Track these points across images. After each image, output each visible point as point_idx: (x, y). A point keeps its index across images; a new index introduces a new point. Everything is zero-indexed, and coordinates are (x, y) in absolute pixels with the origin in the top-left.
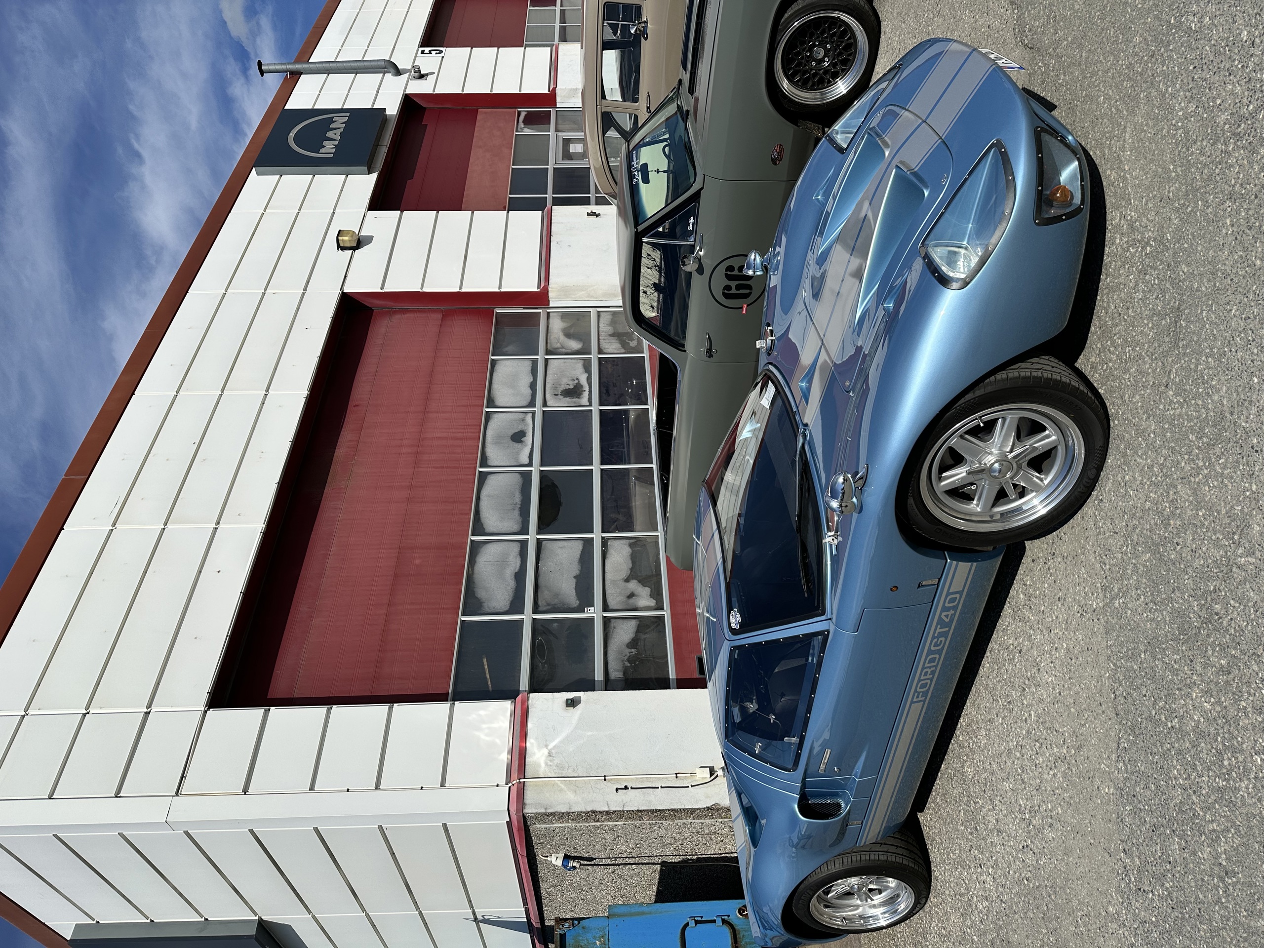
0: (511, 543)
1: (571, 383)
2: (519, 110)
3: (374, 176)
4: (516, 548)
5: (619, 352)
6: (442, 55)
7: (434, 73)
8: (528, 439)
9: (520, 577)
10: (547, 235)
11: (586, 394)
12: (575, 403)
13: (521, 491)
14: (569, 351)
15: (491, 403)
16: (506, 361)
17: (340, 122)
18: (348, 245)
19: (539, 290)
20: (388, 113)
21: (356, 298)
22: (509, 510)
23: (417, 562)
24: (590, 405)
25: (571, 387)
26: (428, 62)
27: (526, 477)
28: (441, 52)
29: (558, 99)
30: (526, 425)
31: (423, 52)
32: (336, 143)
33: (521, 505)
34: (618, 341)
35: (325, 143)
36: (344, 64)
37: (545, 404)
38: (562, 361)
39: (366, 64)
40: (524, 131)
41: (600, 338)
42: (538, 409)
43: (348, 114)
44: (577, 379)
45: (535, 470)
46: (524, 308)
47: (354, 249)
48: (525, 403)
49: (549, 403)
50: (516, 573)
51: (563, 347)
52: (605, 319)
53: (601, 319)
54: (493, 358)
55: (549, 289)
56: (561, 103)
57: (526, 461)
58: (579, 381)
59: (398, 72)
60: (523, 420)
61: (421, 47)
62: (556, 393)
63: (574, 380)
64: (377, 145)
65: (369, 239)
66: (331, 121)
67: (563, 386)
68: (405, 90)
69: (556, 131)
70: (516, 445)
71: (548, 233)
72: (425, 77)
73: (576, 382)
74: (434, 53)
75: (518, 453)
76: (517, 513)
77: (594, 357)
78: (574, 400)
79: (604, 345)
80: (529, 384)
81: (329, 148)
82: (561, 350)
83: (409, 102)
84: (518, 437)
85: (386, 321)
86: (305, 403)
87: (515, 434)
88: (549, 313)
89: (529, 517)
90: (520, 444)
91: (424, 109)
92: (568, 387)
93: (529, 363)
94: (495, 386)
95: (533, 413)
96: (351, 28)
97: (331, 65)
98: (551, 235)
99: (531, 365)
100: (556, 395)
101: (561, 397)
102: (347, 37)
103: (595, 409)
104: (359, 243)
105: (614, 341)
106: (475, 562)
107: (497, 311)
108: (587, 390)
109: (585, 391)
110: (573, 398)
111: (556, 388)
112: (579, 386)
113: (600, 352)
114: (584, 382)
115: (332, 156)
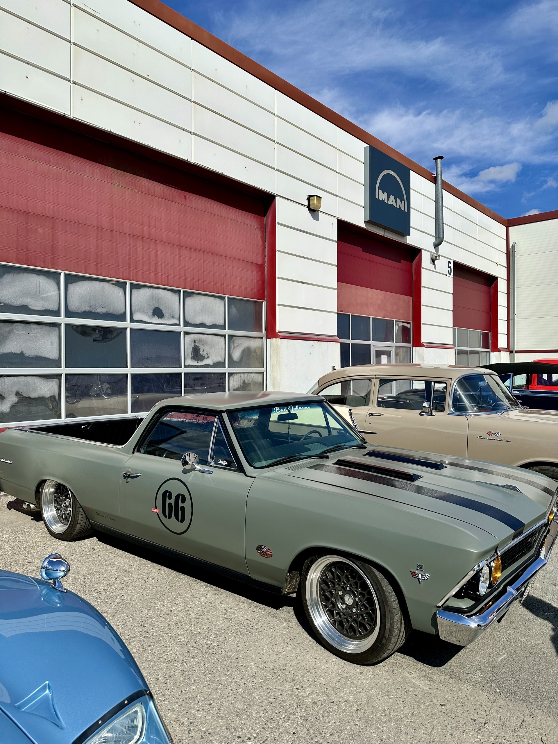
0: (58, 303)
1: (205, 352)
2: (411, 323)
3: (363, 225)
4: (53, 307)
5: (230, 387)
6: (448, 275)
7: (435, 268)
8: (156, 320)
9: (24, 309)
10: (319, 339)
11: (195, 363)
12: (188, 355)
13: (108, 313)
14: (231, 352)
15: (187, 295)
16: (223, 306)
17: (401, 205)
18: (311, 203)
19: (277, 331)
20: (408, 237)
21: (272, 206)
22: (90, 303)
23: (40, 231)
24: (185, 366)
25: (201, 353)
26: (443, 265)
27: (122, 317)
28: (450, 274)
29: (417, 348)
30: (169, 319)
31: (450, 263)
32: (386, 201)
33: (94, 313)
34: (239, 386)
35: (386, 194)
36: (441, 211)
37: (186, 333)
38: (223, 347)
39: (441, 225)
40: (396, 326)
41: (242, 374)
42: (182, 329)
43: (406, 211)
44: (208, 357)
45: (128, 325)
46: (266, 321)
47: (309, 207)
48: (188, 319)
49: (187, 336)
50: (28, 306)
51: (235, 347)
52: (257, 378)
53: (257, 375)
54: (226, 298)
55: (277, 339)
56: (416, 350)
57: (136, 317)
58: (206, 358)
59: (436, 246)
60: (173, 317)
61: (453, 261)
62: (196, 342)
64: (385, 228)
65: (316, 218)
66: (402, 199)
67: (202, 347)
68: (423, 249)
69: (396, 346)
70: (151, 311)
71: (320, 339)
72: (433, 263)
73: (206, 356)
74: (449, 269)
75: (143, 312)
76: (87, 309)
77: (226, 370)
78: (190, 354)
79: (236, 377)
80: (204, 322)
81: (382, 196)
82: (233, 346)
83: (416, 252)
84: (158, 313)
85: (255, 225)
86: (183, 159)
87: (161, 311)
88: (262, 338)
89: (82, 318)
90: (152, 314)
91: (412, 262)
92: (201, 350)
93: (221, 323)
94: (203, 298)
95: (179, 325)
96: (466, 219)
97: (440, 203)
98: (319, 341)
99: (220, 325)
100: (195, 342)
101: (193, 344)
102: (460, 215)
103: (182, 370)
104: (313, 211)
105: (239, 383)
106: (39, 275)
107: (264, 303)
108: (198, 364)
109: (198, 362)
110: (192, 354)
111: (200, 341)
112: (202, 358)
113: (231, 374)
114: (206, 362)
115: (377, 197)
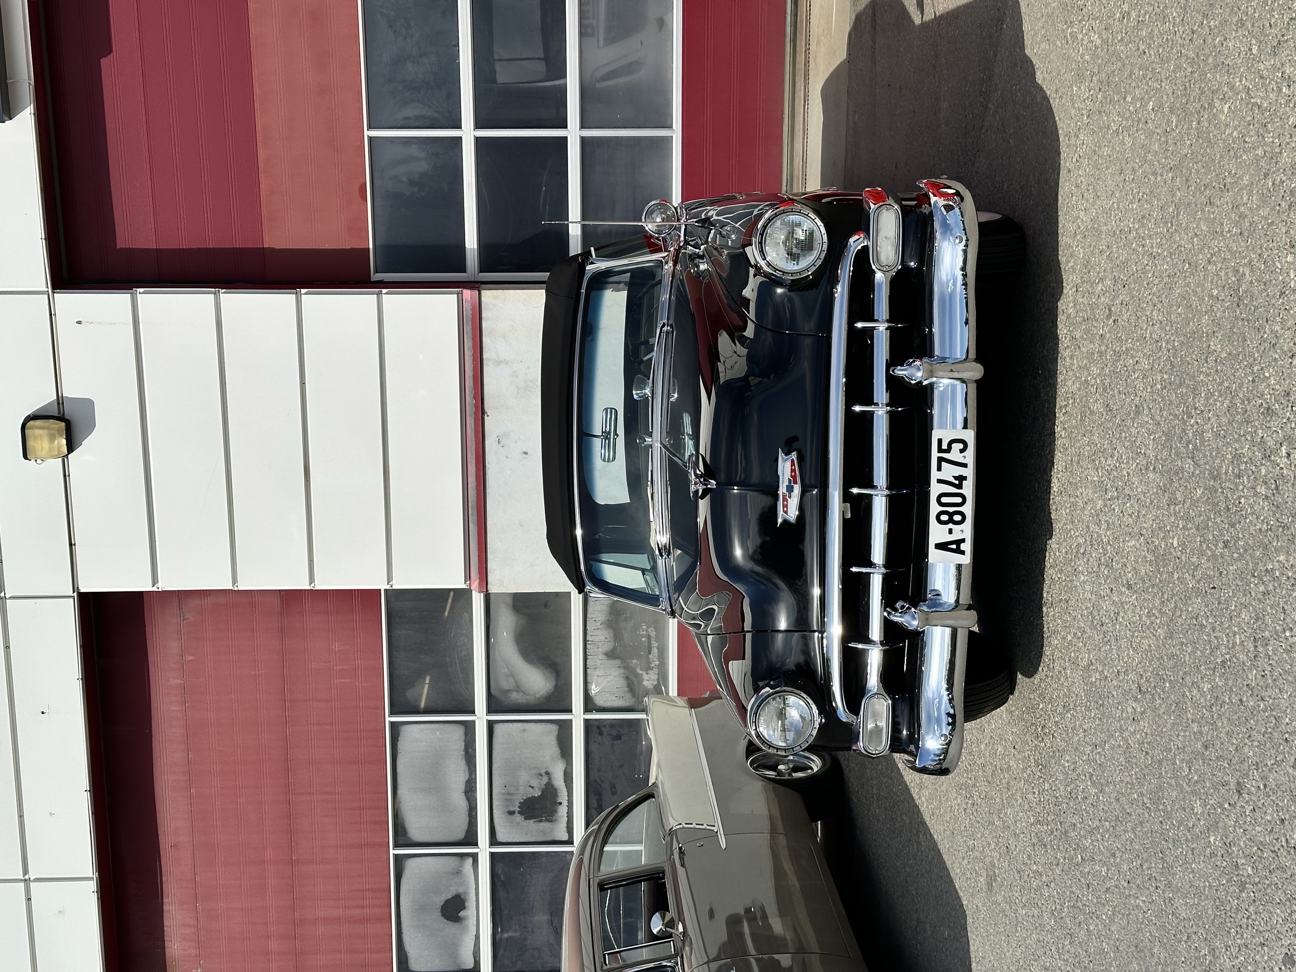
1: (535, 783)
5: (621, 705)
8: (469, 913)
11: (563, 811)
12: (544, 832)
14: (531, 702)
15: (402, 835)
16: (416, 729)
24: (570, 842)
25: (537, 793)
30: (463, 883)
34: (621, 672)
37: (494, 842)
38: (520, 727)
41: (589, 662)
42: (482, 850)
44: (547, 773)
48: (460, 835)
49: (501, 837)
51: (518, 688)
54: (392, 719)
57: (468, 960)
58: (550, 779)
60: (458, 872)
62: (512, 809)
63: (541, 775)
70: (450, 928)
73: (545, 780)
77: (578, 717)
78: (542, 824)
80: (463, 787)
84: (453, 910)
87: (448, 900)
90: (456, 924)
92: (531, 793)
95: (475, 857)
98: (483, 412)
99: (463, 738)
100: (511, 813)
101: (518, 818)
108: (565, 803)
109: (560, 803)
110: (541, 821)
111: (509, 797)
114: (559, 782)
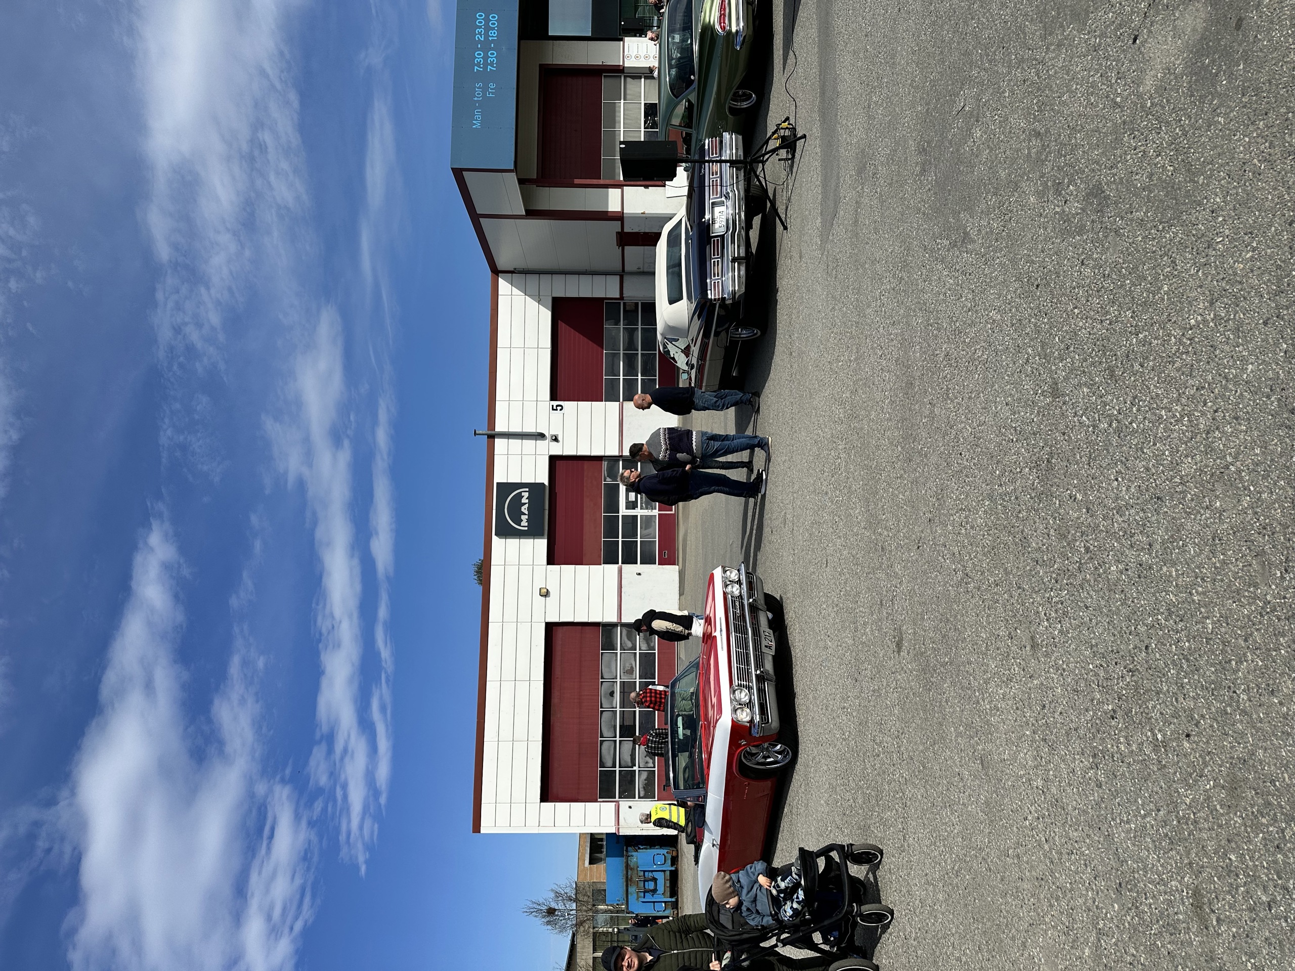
0: (611, 741)
3: (546, 539)
4: (613, 743)
5: (646, 650)
6: (563, 411)
7: (560, 433)
8: (615, 695)
11: (635, 673)
14: (628, 648)
15: (602, 676)
16: (606, 653)
17: (525, 495)
20: (544, 484)
21: (551, 624)
22: (611, 727)
23: (584, 748)
24: (636, 678)
25: (629, 668)
26: (556, 421)
27: (615, 712)
28: (562, 407)
30: (614, 688)
31: (553, 409)
32: (526, 517)
33: (614, 725)
35: (522, 517)
38: (626, 653)
40: (607, 480)
42: (618, 680)
43: (527, 490)
45: (618, 710)
47: (546, 595)
48: (613, 677)
49: (622, 677)
50: (613, 752)
54: (602, 651)
57: (614, 705)
59: (543, 438)
60: (613, 685)
61: (551, 399)
63: (630, 664)
64: (544, 510)
65: (551, 590)
66: (521, 496)
67: (626, 668)
68: (549, 454)
72: (557, 439)
74: (558, 409)
75: (612, 703)
76: (613, 729)
77: (638, 651)
78: (630, 675)
81: (524, 521)
82: (625, 648)
83: (552, 465)
84: (612, 694)
85: (561, 630)
87: (611, 692)
89: (617, 730)
90: (612, 697)
94: (603, 667)
95: (616, 682)
98: (622, 582)
99: (615, 656)
100: (624, 673)
103: (638, 680)
105: (645, 643)
106: (601, 748)
108: (635, 670)
112: (632, 667)
113: (640, 650)
114: (634, 665)
115: (526, 528)
